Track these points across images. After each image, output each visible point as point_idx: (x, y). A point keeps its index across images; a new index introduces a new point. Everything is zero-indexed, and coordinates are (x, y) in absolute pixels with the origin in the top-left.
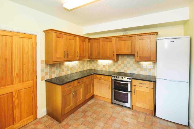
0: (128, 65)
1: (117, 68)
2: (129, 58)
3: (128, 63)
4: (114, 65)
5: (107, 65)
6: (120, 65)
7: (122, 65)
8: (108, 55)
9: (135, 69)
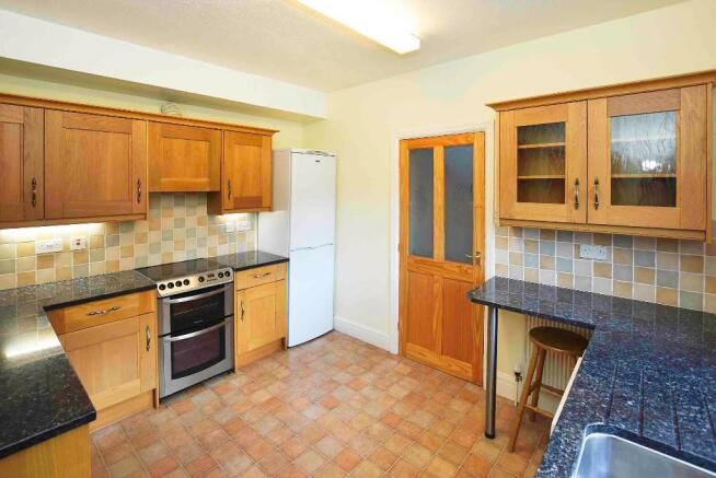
0: (179, 233)
1: (130, 252)
2: (183, 205)
3: (180, 223)
4: (114, 242)
5: (66, 250)
6: (142, 239)
7: (153, 237)
8: (109, 197)
9: (202, 243)
